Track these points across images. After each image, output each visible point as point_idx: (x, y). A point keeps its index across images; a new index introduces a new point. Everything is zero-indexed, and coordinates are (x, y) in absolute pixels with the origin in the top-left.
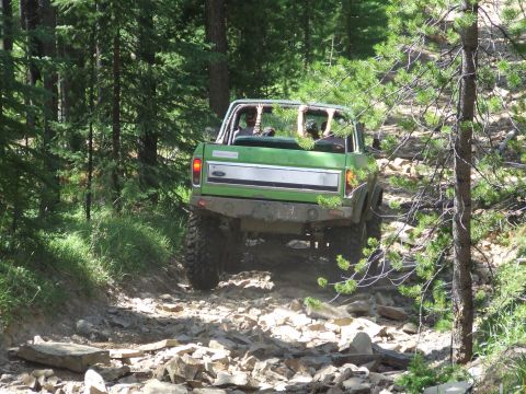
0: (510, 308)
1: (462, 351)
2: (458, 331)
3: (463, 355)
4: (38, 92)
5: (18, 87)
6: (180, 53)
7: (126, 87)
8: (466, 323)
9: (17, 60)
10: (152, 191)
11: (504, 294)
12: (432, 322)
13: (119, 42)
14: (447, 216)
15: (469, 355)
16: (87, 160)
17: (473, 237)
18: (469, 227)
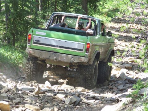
4: (34, 3)
7: (58, 2)
12: (143, 70)
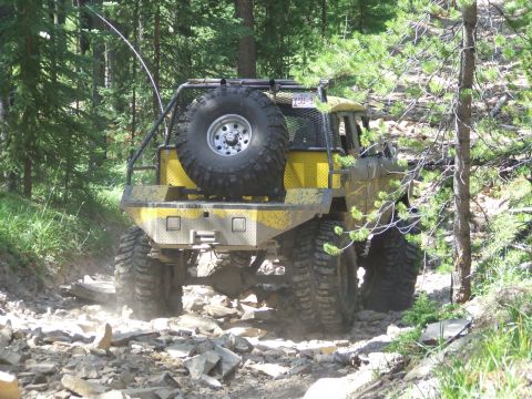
0: (503, 253)
1: (461, 291)
2: (458, 274)
3: (462, 295)
4: (87, 61)
5: (70, 56)
6: (213, 28)
7: (165, 56)
8: (465, 267)
9: (70, 33)
11: (497, 240)
12: (434, 266)
13: (158, 18)
14: (449, 173)
15: (467, 295)
16: (130, 121)
17: (472, 192)
18: (468, 182)
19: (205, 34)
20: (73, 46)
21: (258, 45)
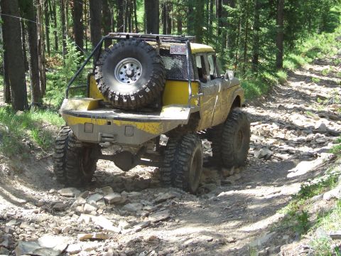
4: (220, 38)
5: (214, 36)
6: (267, 28)
7: (249, 38)
9: (214, 28)
10: (255, 73)
13: (248, 24)
16: (235, 62)
19: (264, 30)
20: (215, 33)
21: (284, 35)
